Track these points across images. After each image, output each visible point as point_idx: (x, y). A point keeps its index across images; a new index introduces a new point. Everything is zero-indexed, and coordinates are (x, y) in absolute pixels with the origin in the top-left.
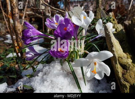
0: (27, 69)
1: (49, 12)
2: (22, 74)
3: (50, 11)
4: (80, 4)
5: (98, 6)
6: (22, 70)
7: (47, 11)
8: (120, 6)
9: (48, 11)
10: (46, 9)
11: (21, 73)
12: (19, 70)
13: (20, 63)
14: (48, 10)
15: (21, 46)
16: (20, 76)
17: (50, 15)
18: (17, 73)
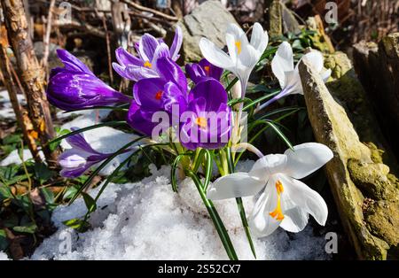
0: (67, 200)
1: (124, 20)
2: (53, 219)
3: (127, 16)
6: (53, 205)
7: (118, 16)
9: (120, 16)
10: (115, 10)
11: (51, 214)
12: (44, 207)
13: (44, 184)
14: (122, 14)
15: (44, 131)
16: (47, 225)
17: (128, 28)
18: (37, 217)
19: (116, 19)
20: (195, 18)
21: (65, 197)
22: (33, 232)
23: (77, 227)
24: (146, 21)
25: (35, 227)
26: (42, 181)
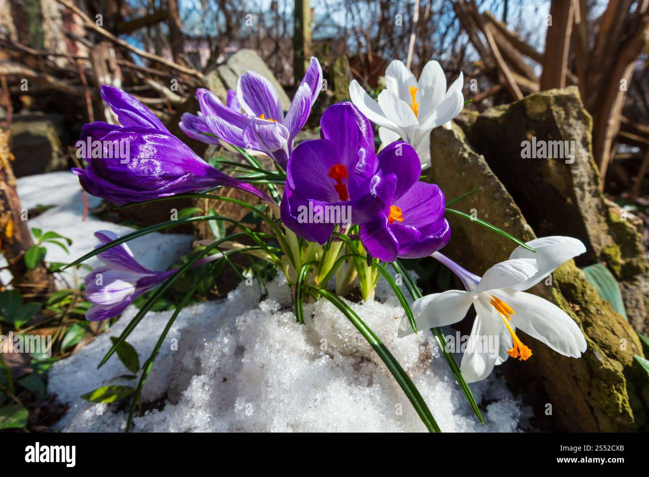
0: (71, 349)
1: (111, 72)
2: (52, 388)
3: (114, 66)
4: (210, 47)
5: (303, 54)
6: (45, 362)
7: (100, 64)
8: (370, 58)
9: (104, 66)
10: (96, 56)
11: (45, 379)
12: (30, 370)
13: (23, 327)
14: (108, 62)
15: (13, 237)
16: (45, 404)
17: (117, 83)
18: (19, 390)
19: (99, 70)
20: (232, 71)
21: (65, 343)
22: (21, 426)
23: (111, 400)
24: (140, 75)
25: (24, 414)
26: (18, 324)
